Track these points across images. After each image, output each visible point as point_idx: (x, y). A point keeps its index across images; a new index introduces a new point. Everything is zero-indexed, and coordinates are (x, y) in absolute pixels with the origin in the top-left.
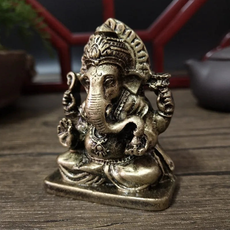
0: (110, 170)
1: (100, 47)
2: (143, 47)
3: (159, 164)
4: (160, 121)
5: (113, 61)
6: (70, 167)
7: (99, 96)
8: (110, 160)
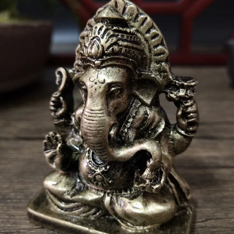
0: (111, 203)
1: (103, 41)
2: (162, 40)
3: (174, 194)
4: (179, 141)
5: (122, 61)
6: (60, 195)
7: (101, 112)
8: (112, 191)
